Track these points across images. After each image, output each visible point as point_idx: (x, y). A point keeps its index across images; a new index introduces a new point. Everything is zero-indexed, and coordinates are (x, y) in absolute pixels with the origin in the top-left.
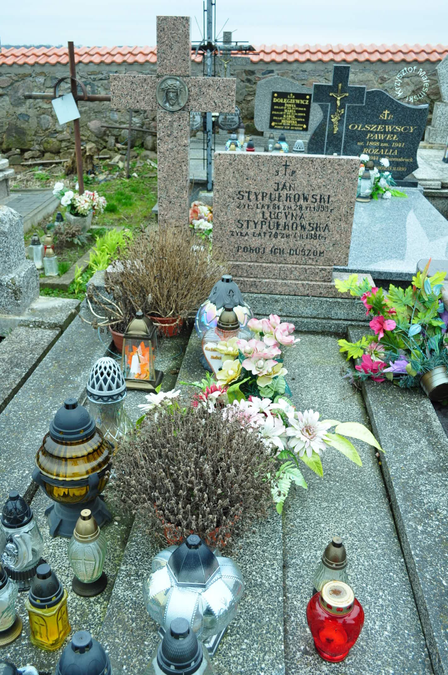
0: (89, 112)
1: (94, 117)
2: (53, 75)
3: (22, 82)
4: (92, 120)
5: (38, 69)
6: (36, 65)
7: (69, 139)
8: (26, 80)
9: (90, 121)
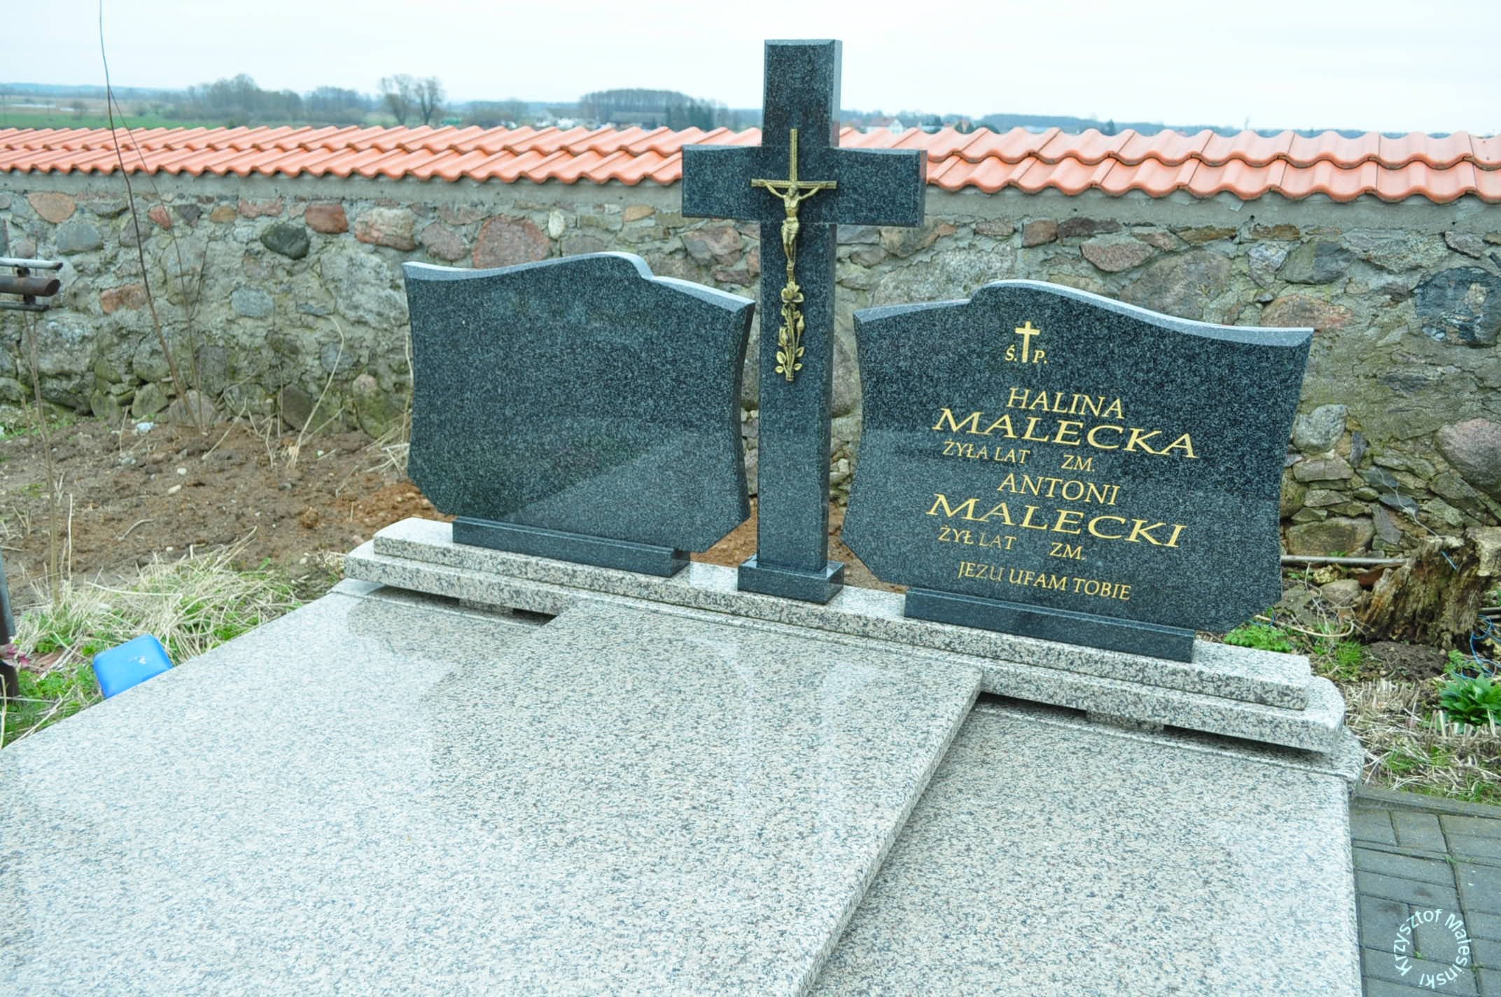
0: (1455, 385)
1: (1476, 407)
2: (1331, 239)
3: (1188, 257)
4: (1464, 417)
5: (1271, 215)
6: (1267, 199)
7: (1345, 480)
8: (1210, 251)
9: (1451, 422)
